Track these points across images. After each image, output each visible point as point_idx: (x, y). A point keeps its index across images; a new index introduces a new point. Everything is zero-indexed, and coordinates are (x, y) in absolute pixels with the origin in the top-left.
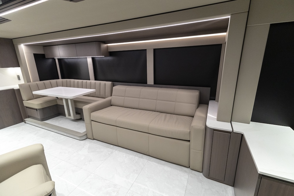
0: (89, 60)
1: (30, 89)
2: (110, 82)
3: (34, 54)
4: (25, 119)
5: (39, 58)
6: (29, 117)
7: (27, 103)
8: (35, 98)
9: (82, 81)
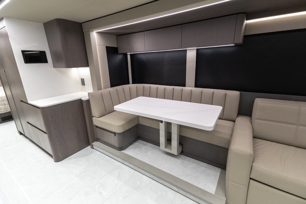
3: (107, 47)
4: (92, 143)
6: (98, 140)
7: (98, 121)
8: (107, 112)
9: (173, 89)
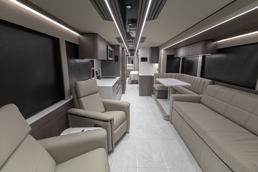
0: (200, 58)
1: (158, 76)
2: (210, 81)
3: (167, 55)
4: (152, 95)
5: (170, 58)
7: (154, 85)
